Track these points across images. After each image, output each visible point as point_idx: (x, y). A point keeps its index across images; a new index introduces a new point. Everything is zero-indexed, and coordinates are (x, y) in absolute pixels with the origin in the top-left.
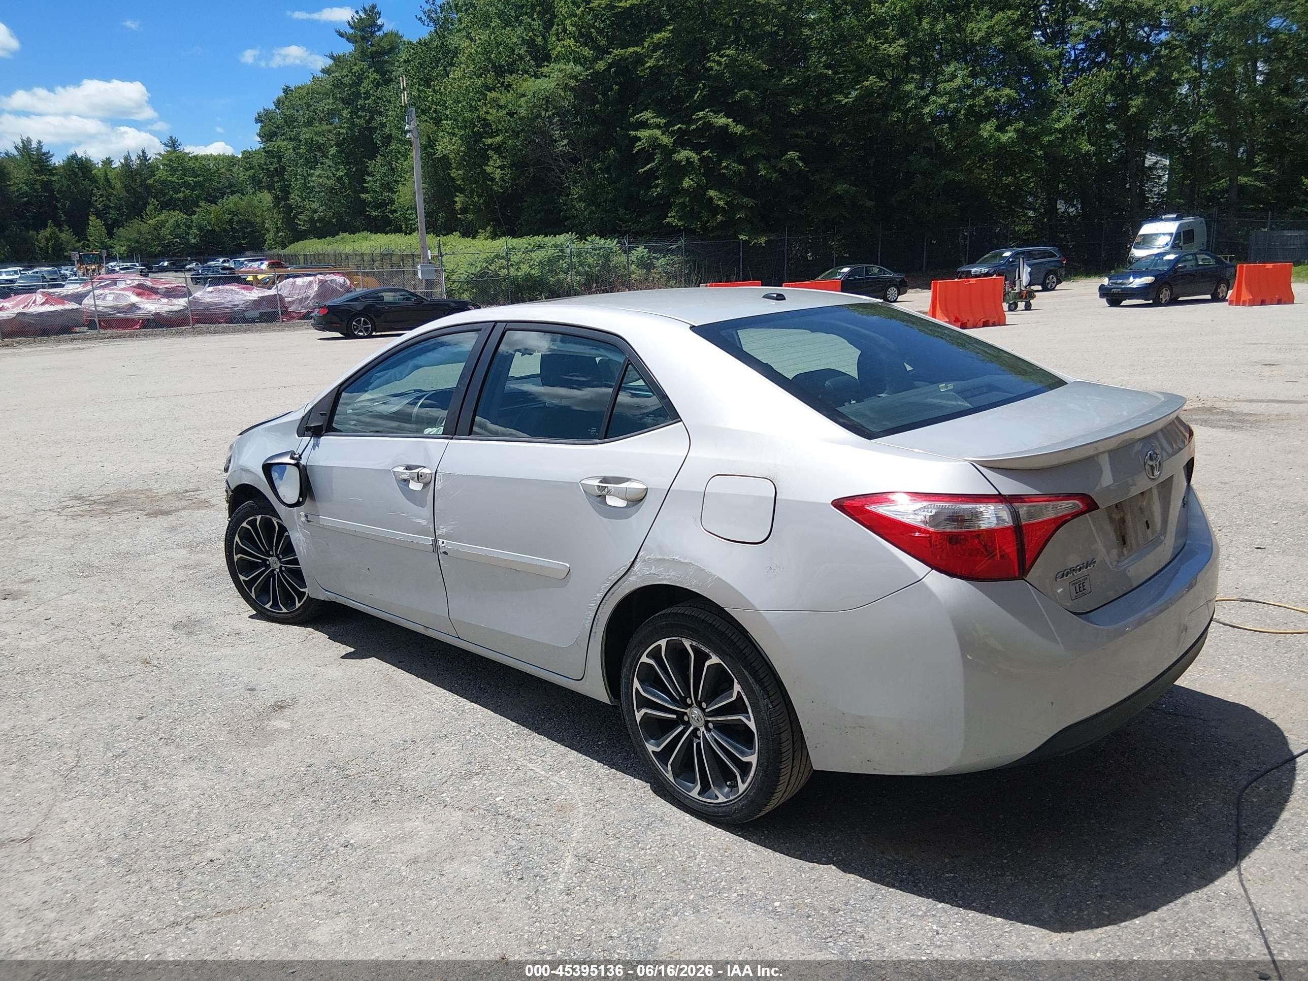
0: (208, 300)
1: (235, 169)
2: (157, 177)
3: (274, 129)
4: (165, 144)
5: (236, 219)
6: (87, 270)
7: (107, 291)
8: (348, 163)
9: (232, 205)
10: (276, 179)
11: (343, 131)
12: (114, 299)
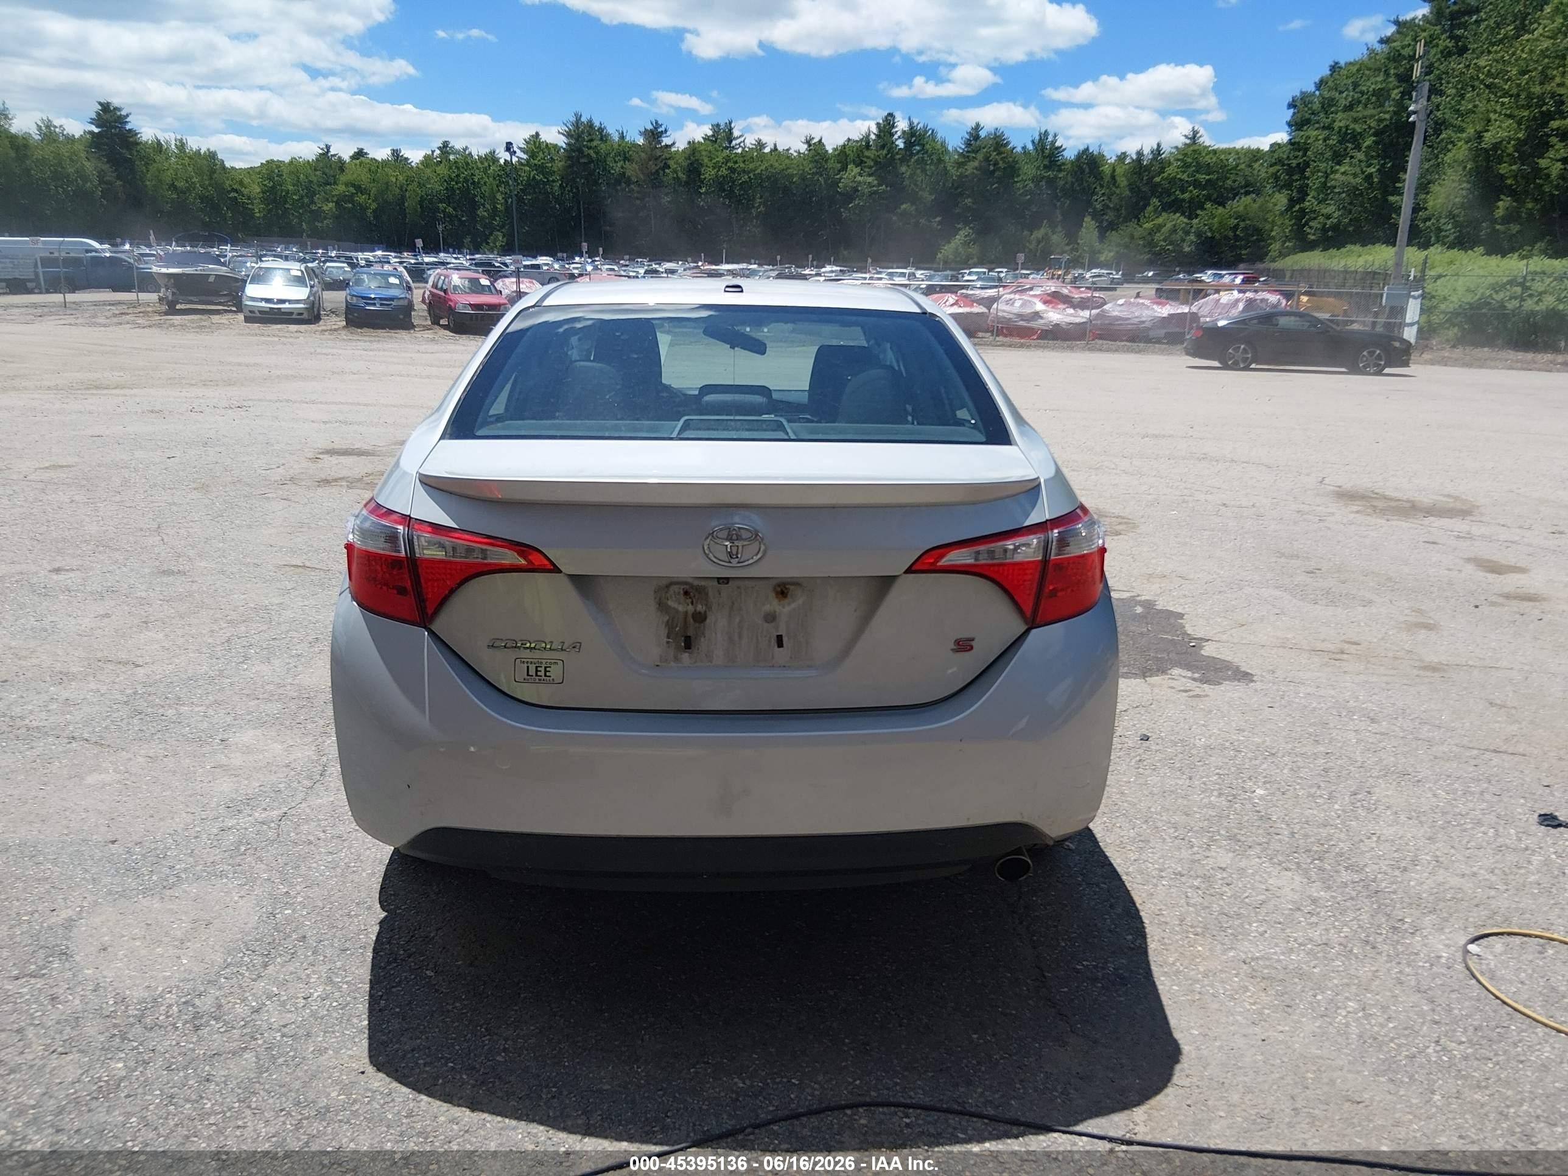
0: (1116, 313)
1: (1256, 166)
2: (1165, 175)
3: (1307, 116)
4: (1186, 136)
5: (1242, 225)
6: (1053, 275)
7: (1017, 296)
8: (1384, 158)
9: (1241, 208)
10: (1296, 177)
11: (1387, 116)
12: (1021, 306)
